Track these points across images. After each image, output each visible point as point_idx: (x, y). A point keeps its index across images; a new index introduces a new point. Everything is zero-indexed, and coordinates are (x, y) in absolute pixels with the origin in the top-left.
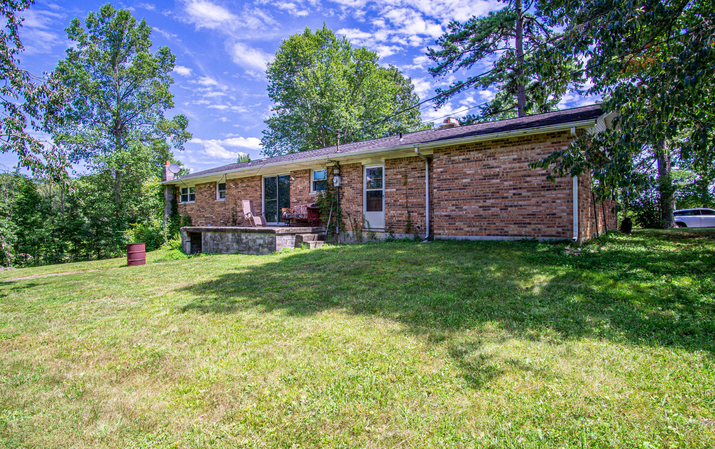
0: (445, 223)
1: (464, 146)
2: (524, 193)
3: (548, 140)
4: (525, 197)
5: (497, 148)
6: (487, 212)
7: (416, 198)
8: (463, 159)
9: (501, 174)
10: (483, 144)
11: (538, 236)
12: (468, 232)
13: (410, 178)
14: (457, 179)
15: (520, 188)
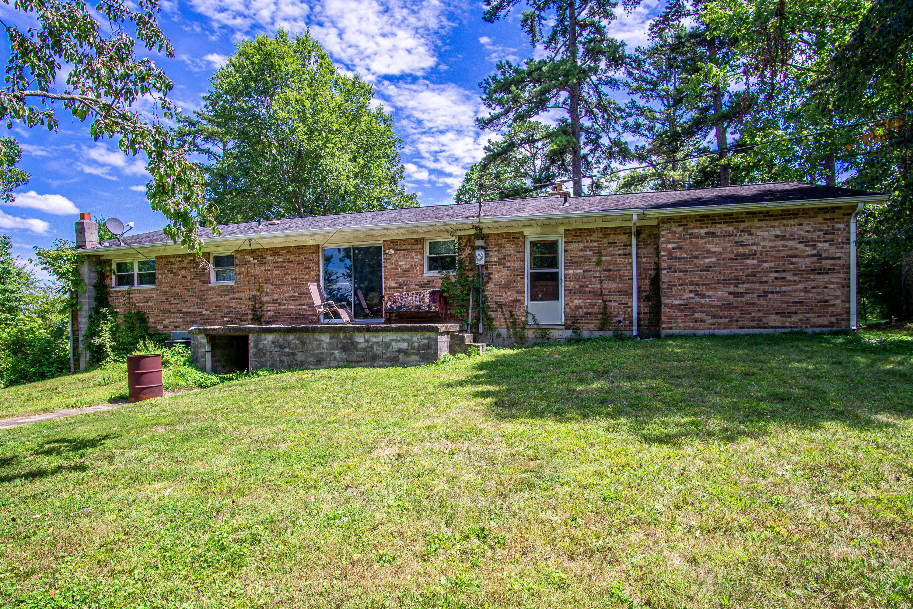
0: (678, 315)
1: (707, 216)
2: (789, 277)
3: (819, 216)
4: (790, 281)
5: (753, 221)
6: (739, 299)
7: (616, 283)
8: (706, 233)
9: (758, 253)
10: (734, 216)
11: (806, 327)
12: (713, 324)
13: (606, 255)
14: (698, 258)
15: (784, 271)
